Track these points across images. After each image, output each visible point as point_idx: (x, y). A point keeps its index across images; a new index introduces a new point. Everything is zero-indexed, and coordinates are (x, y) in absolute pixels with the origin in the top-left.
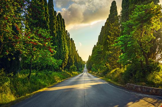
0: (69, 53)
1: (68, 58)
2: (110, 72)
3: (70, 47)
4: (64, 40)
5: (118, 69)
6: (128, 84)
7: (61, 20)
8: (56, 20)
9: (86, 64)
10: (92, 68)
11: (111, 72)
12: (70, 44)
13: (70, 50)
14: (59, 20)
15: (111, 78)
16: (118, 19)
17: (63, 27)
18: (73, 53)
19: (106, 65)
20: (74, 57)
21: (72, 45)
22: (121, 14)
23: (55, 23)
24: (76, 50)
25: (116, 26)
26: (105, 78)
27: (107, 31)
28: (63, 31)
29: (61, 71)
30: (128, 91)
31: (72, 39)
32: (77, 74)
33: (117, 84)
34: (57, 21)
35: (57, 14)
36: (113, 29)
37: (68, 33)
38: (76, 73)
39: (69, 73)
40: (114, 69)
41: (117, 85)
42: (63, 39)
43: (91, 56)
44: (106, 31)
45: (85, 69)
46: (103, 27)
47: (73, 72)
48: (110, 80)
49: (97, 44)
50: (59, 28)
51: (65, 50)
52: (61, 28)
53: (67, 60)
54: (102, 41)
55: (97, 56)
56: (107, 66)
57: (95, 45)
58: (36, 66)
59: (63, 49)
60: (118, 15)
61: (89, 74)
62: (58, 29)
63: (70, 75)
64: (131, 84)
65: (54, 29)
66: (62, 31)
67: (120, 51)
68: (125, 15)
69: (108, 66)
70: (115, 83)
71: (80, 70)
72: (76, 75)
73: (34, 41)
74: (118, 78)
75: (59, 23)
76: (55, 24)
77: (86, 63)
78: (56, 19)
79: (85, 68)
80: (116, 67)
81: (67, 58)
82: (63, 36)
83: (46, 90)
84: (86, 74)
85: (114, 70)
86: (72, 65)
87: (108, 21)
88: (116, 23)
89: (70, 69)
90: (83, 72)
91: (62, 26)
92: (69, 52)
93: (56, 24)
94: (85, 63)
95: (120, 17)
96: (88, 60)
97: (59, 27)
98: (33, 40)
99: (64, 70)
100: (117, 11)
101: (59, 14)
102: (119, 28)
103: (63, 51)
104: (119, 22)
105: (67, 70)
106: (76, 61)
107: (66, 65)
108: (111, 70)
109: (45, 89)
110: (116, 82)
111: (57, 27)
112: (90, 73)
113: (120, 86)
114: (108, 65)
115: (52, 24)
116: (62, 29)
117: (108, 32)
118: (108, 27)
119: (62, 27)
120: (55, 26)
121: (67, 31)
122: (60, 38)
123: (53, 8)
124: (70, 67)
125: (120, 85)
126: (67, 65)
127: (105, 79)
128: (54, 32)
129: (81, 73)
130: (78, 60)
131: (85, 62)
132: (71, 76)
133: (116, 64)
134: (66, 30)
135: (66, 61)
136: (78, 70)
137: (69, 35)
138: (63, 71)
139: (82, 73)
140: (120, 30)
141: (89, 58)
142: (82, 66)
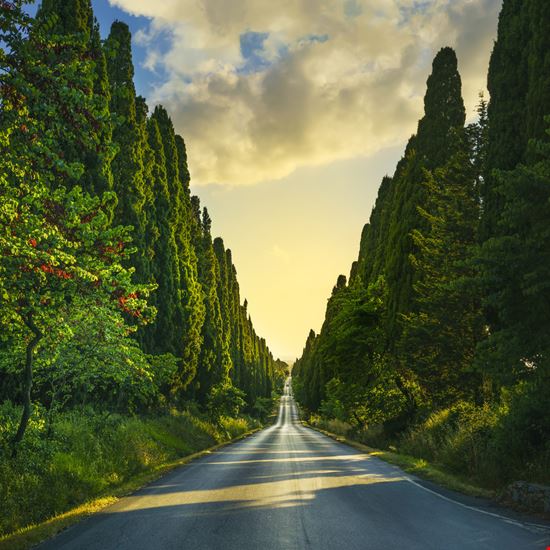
0: (207, 318)
1: (199, 341)
2: (421, 421)
3: (210, 285)
4: (181, 247)
5: (463, 405)
6: (520, 484)
7: (167, 146)
8: (143, 145)
9: (290, 378)
10: (326, 399)
11: (430, 423)
12: (213, 270)
13: (212, 303)
14: (160, 141)
15: (428, 456)
16: (466, 147)
17: (177, 182)
18: (224, 317)
19: (399, 384)
20: (228, 337)
21: (223, 273)
22: (482, 122)
23: (141, 162)
24: (242, 304)
25: (455, 180)
26: (398, 453)
27: (408, 205)
28: (178, 200)
29: (162, 413)
30: (519, 521)
31: (219, 241)
32: (243, 431)
33: (463, 485)
34: (147, 147)
35: (149, 115)
36: (440, 197)
37: (201, 209)
38: (242, 423)
39: (205, 426)
40: (442, 404)
41: (461, 491)
42: (178, 241)
43: (318, 332)
44: (406, 206)
45: (286, 404)
46: (386, 180)
47: (227, 422)
48: (421, 464)
49: (353, 272)
50: (158, 187)
51: (185, 301)
52: (166, 188)
53: (195, 357)
54: (381, 255)
55: (355, 334)
56: (406, 392)
57: (341, 279)
58: (47, 386)
59: (175, 299)
60: (466, 126)
61: (310, 433)
62: (154, 189)
63: (213, 438)
64: (535, 486)
65: (136, 192)
66: (173, 199)
67: (475, 312)
68: (504, 130)
69: (412, 388)
70: (454, 481)
71: (261, 407)
72: (238, 437)
73: (58, 259)
74: (467, 458)
75: (158, 159)
76: (138, 165)
77: (290, 369)
78: (145, 137)
79: (286, 397)
80: (452, 399)
81: (198, 345)
82: (180, 225)
83: (110, 506)
84: (294, 433)
85: (445, 413)
86: (219, 380)
87: (414, 152)
88: (457, 166)
89: (209, 405)
90: (274, 422)
91: (171, 174)
92: (208, 310)
93: (144, 164)
94: (287, 373)
95: (476, 134)
96: (300, 355)
97: (157, 182)
98: (53, 258)
99: (181, 408)
100: (461, 101)
101: (160, 113)
102: (470, 194)
103: (177, 310)
104: (472, 161)
105: (194, 406)
106: (242, 361)
107: (190, 379)
108: (426, 414)
109: (103, 503)
110: (455, 474)
111: (148, 182)
112: (312, 426)
113: (480, 497)
114: (412, 384)
115: (125, 166)
116: (173, 191)
117: (415, 212)
118: (416, 185)
119: (170, 181)
120: (139, 175)
121: (195, 200)
122: (163, 238)
123: (130, 81)
124: (209, 391)
125: (479, 490)
126: (195, 380)
127: (397, 456)
128: (137, 207)
129: (266, 425)
130: (248, 356)
131: (284, 365)
132: (216, 443)
133: (453, 383)
134: (191, 195)
135: (189, 359)
136: (249, 412)
137: (207, 221)
138: (175, 412)
139: (272, 429)
140: (477, 202)
141: (308, 343)
142: (269, 390)
